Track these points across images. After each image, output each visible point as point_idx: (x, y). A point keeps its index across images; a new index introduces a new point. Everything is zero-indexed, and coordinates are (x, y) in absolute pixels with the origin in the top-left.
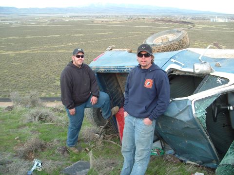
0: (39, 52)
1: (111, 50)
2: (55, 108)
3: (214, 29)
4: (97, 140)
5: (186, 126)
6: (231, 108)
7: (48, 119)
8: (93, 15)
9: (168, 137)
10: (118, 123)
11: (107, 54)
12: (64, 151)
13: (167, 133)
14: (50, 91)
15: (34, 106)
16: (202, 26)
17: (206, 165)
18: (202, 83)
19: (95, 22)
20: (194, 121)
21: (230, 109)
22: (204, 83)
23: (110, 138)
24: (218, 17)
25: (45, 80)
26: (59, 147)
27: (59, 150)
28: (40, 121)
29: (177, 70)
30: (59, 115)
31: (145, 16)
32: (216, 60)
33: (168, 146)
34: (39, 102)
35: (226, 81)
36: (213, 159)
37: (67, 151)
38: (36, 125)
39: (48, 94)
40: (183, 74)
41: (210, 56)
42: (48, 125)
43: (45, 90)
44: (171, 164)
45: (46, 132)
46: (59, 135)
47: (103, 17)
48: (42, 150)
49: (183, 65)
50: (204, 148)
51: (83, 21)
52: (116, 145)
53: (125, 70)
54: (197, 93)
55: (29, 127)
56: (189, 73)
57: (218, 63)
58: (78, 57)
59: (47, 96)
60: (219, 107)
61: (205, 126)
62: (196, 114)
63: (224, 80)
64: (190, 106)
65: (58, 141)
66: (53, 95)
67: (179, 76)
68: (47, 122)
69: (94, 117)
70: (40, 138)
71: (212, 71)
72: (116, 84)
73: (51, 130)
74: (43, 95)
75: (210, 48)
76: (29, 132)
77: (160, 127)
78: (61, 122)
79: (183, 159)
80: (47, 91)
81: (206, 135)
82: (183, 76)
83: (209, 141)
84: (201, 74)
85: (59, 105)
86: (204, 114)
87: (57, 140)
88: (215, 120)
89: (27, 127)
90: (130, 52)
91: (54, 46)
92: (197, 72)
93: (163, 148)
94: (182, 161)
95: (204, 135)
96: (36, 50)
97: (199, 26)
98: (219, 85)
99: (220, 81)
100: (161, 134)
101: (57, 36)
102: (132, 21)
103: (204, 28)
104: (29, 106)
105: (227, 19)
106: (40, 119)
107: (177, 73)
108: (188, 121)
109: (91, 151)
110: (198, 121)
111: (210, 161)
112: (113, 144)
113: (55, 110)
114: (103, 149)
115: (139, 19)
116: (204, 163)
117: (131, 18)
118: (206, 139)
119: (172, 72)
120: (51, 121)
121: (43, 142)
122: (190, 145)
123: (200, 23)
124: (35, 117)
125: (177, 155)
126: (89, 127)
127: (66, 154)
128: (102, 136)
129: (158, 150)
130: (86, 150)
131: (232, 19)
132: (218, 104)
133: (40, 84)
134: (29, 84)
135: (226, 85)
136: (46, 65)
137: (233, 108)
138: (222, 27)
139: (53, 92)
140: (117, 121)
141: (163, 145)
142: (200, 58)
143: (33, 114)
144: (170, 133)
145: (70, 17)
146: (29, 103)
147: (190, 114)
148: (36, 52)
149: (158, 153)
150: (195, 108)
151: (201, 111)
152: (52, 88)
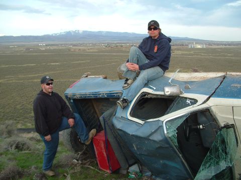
0: (14, 81)
1: (87, 76)
3: (192, 55)
4: (76, 165)
5: (159, 146)
6: (201, 126)
7: (25, 147)
8: (70, 43)
9: (143, 158)
10: (95, 148)
11: (83, 80)
12: (42, 177)
13: (142, 154)
14: (26, 122)
15: (11, 136)
16: (180, 52)
18: (172, 105)
19: (72, 50)
20: (166, 140)
21: (200, 128)
22: (175, 104)
23: (88, 164)
24: (196, 43)
25: (21, 111)
26: (37, 174)
27: (37, 176)
28: (17, 150)
29: (149, 94)
30: (37, 144)
31: (123, 43)
32: (186, 82)
33: (145, 168)
34: (16, 132)
35: (194, 101)
36: (188, 177)
37: (45, 177)
38: (13, 154)
39: (24, 125)
40: (155, 96)
41: (180, 80)
42: (26, 153)
43: (21, 122)
45: (23, 159)
46: (36, 163)
47: (81, 45)
48: (20, 177)
49: (155, 88)
50: (178, 167)
51: (60, 50)
52: (94, 170)
53: (100, 96)
54: (168, 114)
55: (6, 156)
56: (161, 95)
57: (187, 86)
58: (48, 84)
59: (23, 127)
60: (190, 127)
61: (177, 144)
62: (168, 133)
64: (162, 126)
65: (36, 168)
66: (29, 126)
67: (151, 99)
68: (25, 150)
69: (71, 143)
70: (17, 165)
71: (181, 93)
72: (93, 111)
73: (28, 158)
74: (19, 126)
76: (6, 160)
77: (135, 149)
78: (38, 150)
80: (23, 122)
81: (179, 153)
82: (154, 99)
83: (182, 159)
84: (172, 96)
85: (36, 135)
86: (175, 133)
87: (35, 167)
88: (187, 139)
89: (4, 156)
90: (105, 78)
91: (30, 76)
92: (167, 94)
93: (141, 172)
95: (177, 153)
96: (11, 80)
97: (177, 52)
98: (188, 105)
99: (189, 102)
100: (137, 155)
101: (33, 65)
102: (110, 48)
103: (182, 54)
104: (4, 136)
105: (204, 46)
106: (17, 147)
107: (149, 96)
108: (161, 141)
109: (69, 176)
110: (169, 140)
112: (91, 169)
113: (31, 139)
114: (81, 174)
115: (117, 46)
117: (109, 45)
118: (179, 157)
119: (145, 95)
120: (28, 149)
121: (20, 169)
122: (165, 165)
123: (178, 49)
124: (11, 146)
125: (154, 177)
126: (65, 153)
128: (80, 162)
129: (136, 174)
130: (64, 176)
131: (210, 44)
132: (189, 124)
133: (16, 115)
134: (4, 115)
135: (195, 105)
136: (22, 96)
137: (203, 126)
138: (200, 52)
139: (30, 123)
140: (94, 146)
141: (141, 168)
142: (170, 81)
143: (10, 143)
144: (146, 154)
145: (46, 45)
146: (5, 133)
147: (162, 133)
148: (11, 82)
149: (136, 176)
150: (166, 128)
151: (172, 130)
152: (28, 118)
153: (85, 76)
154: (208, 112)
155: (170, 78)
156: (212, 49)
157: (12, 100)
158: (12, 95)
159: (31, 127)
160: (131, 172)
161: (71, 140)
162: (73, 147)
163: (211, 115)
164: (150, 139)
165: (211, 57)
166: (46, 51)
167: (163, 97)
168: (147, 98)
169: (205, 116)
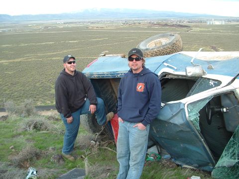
0: (33, 59)
1: (105, 55)
2: (51, 117)
3: (211, 32)
4: (93, 146)
5: (180, 129)
6: (225, 110)
7: (43, 127)
8: (87, 20)
9: (163, 141)
11: (101, 59)
12: (60, 159)
13: (161, 137)
14: (45, 100)
15: (29, 115)
16: (198, 29)
17: (202, 168)
18: (194, 86)
19: (90, 28)
20: (188, 124)
21: (223, 111)
22: (196, 86)
23: (106, 145)
24: (215, 20)
25: (40, 89)
26: (55, 155)
27: (55, 158)
28: (35, 130)
29: (170, 74)
30: (55, 123)
31: (141, 20)
32: (209, 62)
33: (164, 151)
34: (35, 111)
35: (218, 83)
36: (209, 162)
37: (62, 158)
38: (31, 134)
39: (44, 102)
40: (176, 77)
41: (203, 59)
42: (44, 133)
43: (41, 99)
44: (167, 168)
45: (41, 140)
46: (54, 143)
47: (98, 22)
48: (38, 159)
49: (176, 68)
50: (199, 151)
51: (78, 28)
52: (112, 152)
53: (119, 75)
54: (190, 96)
55: (24, 136)
56: (182, 76)
57: (210, 65)
58: (70, 63)
59: (43, 105)
60: (212, 109)
61: (199, 128)
62: (190, 116)
63: (216, 82)
64: (183, 109)
65: (54, 149)
66: (49, 103)
67: (172, 79)
68: (42, 130)
69: (89, 124)
70: (35, 146)
71: (204, 73)
72: (110, 90)
73: (46, 138)
74: (39, 104)
75: (202, 51)
76: (24, 141)
77: (155, 132)
78: (56, 130)
79: (179, 164)
81: (200, 138)
82: (175, 79)
83: (204, 143)
84: (194, 77)
85: (55, 113)
86: (197, 117)
87: (52, 148)
88: (209, 122)
89: (22, 136)
90: (124, 57)
91: (48, 54)
92: (189, 75)
93: (160, 153)
94: (178, 165)
95: (198, 138)
97: (195, 29)
98: (211, 87)
99: (212, 84)
100: (156, 138)
101: (51, 43)
102: (127, 26)
103: (201, 31)
104: (23, 115)
105: (223, 22)
106: (35, 127)
107: (170, 77)
108: (182, 125)
109: (86, 158)
110: (191, 124)
111: (207, 164)
112: (109, 151)
113: (49, 118)
114: (99, 155)
115: (135, 23)
116: (200, 166)
117: (126, 23)
118: (201, 141)
119: (165, 76)
120: (46, 129)
121: (38, 151)
122: (186, 149)
123: (196, 26)
124: (30, 126)
125: (173, 160)
126: (84, 134)
127: (61, 162)
128: (98, 143)
129: (155, 156)
130: (82, 157)
131: (229, 21)
132: (212, 107)
133: (35, 93)
134: (24, 93)
135: (219, 87)
136: (41, 73)
137: (227, 110)
138: (219, 29)
139: (49, 100)
140: (113, 127)
141: (159, 150)
142: (192, 61)
143: (28, 123)
144: (165, 137)
145: (64, 23)
146: (24, 112)
147: (184, 117)
148: (31, 60)
149: (154, 158)
150: (188, 111)
151: (194, 114)
152: (47, 96)
153: (103, 55)
154: (232, 95)
155: (192, 58)
156: (231, 25)
157: (32, 78)
158: (32, 73)
159: (50, 105)
160: (149, 154)
161: (88, 121)
162: (91, 128)
163: (236, 97)
164: (170, 123)
165: (230, 34)
166: (64, 29)
167: (184, 78)
168: (168, 79)
169: (229, 98)
